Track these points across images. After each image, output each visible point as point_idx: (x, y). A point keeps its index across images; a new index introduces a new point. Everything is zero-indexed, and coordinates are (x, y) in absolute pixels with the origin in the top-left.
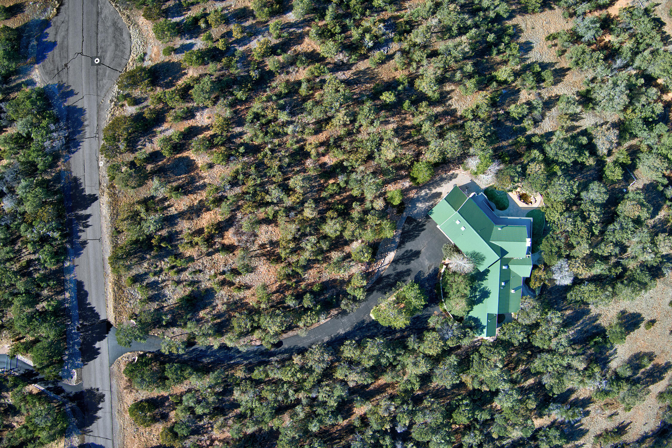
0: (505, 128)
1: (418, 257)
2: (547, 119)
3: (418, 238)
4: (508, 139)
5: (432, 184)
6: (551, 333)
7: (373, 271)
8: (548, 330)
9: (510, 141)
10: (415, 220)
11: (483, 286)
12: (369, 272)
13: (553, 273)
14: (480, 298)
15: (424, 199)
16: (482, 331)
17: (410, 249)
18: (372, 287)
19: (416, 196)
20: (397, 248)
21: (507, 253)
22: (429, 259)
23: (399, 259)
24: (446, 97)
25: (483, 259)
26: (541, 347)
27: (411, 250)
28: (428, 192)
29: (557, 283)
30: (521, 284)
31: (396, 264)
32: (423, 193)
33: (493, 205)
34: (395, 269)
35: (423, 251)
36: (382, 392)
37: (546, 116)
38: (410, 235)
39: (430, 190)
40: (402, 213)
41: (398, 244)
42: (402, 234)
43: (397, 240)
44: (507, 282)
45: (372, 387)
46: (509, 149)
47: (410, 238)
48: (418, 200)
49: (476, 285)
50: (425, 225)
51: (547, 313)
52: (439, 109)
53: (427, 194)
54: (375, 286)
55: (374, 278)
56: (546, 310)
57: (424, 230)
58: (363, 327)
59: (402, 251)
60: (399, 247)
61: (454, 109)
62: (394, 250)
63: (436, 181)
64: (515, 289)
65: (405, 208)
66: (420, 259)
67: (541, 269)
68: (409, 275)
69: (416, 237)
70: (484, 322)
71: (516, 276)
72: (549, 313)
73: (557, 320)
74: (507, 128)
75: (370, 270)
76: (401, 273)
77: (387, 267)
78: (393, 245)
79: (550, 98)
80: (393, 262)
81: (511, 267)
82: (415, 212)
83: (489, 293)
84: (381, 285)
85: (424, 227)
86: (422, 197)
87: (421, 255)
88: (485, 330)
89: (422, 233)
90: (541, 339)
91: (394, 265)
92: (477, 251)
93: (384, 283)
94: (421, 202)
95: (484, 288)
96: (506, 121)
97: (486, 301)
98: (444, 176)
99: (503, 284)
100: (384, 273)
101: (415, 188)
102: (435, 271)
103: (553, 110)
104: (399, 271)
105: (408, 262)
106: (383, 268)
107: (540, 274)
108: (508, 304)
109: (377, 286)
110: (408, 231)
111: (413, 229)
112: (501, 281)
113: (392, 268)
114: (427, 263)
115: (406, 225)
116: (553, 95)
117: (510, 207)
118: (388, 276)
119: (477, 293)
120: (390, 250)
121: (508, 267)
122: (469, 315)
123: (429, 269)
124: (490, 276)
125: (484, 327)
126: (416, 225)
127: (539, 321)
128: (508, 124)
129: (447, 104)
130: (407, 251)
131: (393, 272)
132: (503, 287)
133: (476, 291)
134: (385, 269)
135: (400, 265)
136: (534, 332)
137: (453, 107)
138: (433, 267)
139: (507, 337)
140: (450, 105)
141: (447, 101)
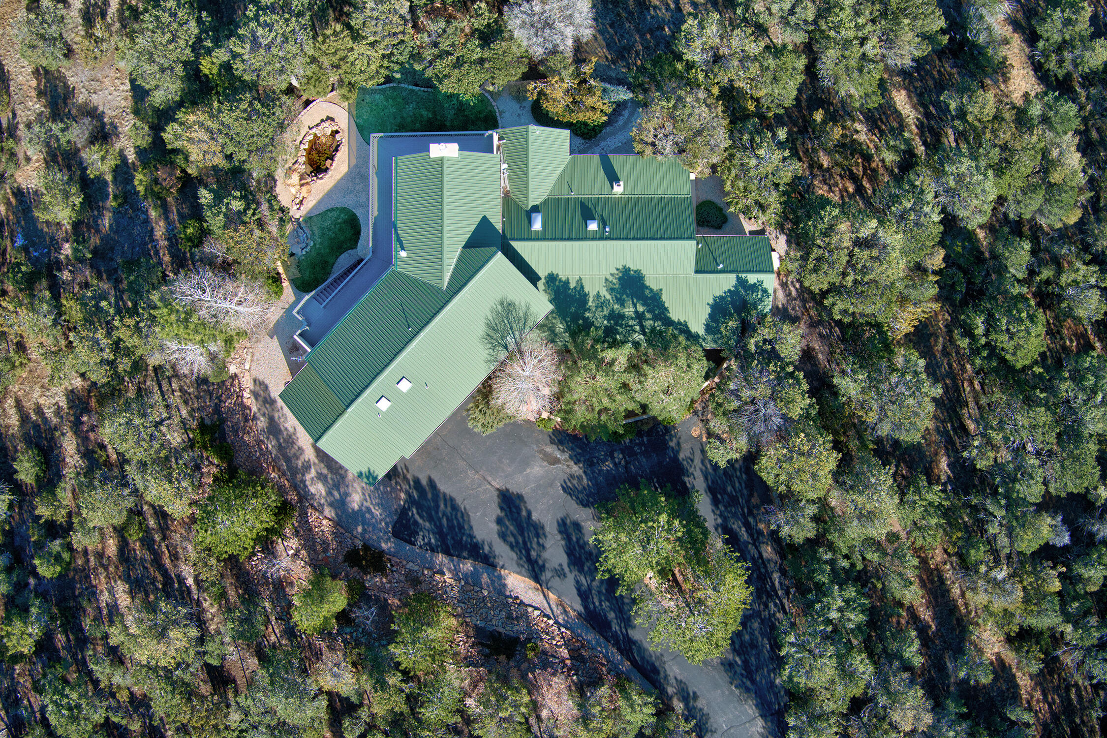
0: (116, 232)
1: (520, 497)
2: (95, 99)
3: (459, 501)
4: (147, 221)
5: (288, 460)
6: (754, 48)
7: (566, 645)
8: (745, 59)
9: (153, 214)
10: (403, 512)
11: (604, 292)
12: (572, 658)
13: (554, 52)
14: (645, 301)
15: (337, 486)
16: (754, 288)
17: (494, 527)
18: (617, 644)
19: (329, 512)
20: (493, 566)
21: (485, 221)
22: (525, 463)
23: (529, 560)
24: (36, 426)
25: (508, 307)
26: (801, 78)
27: (499, 521)
28: (313, 473)
29: (587, 33)
30: (593, 160)
31: (542, 568)
32: (318, 489)
33: (344, 260)
34: (560, 573)
35: (498, 483)
36: (942, 581)
37: (86, 104)
38: (451, 527)
39: (307, 467)
40: (382, 553)
41: (480, 566)
42: (447, 552)
43: (468, 566)
44: (587, 212)
45: (926, 615)
46: (174, 216)
47: (461, 527)
48: (340, 505)
49: (599, 314)
50: (417, 482)
51: (690, 66)
52: (69, 445)
53: (321, 477)
54: (615, 636)
55: (590, 636)
56: (679, 66)
57: (432, 483)
58: (746, 662)
59: (503, 552)
60: (488, 561)
61: (69, 401)
62: (500, 577)
63: (280, 448)
64: (613, 178)
65: (366, 547)
66: (525, 491)
67: (541, 93)
68: (577, 526)
69: (455, 507)
70: (725, 283)
71: (567, 176)
72: (688, 57)
73: (712, 29)
74: (117, 227)
75: (564, 653)
76: (570, 552)
77: (551, 596)
78: (485, 579)
79: (41, 94)
80: (536, 579)
81: (536, 196)
82: (377, 512)
83: (626, 271)
84: (611, 615)
85: (424, 482)
86: (329, 493)
87: (514, 488)
88: (752, 278)
89: (442, 487)
90: (775, 79)
91: (548, 574)
92: (481, 329)
93: (606, 604)
94: (347, 494)
95: (611, 290)
96: (98, 231)
97: (652, 282)
98: (262, 423)
99: (593, 226)
100: (575, 605)
101: (304, 515)
102: (561, 442)
103: (72, 81)
104: (564, 559)
105: (538, 530)
106: (558, 611)
107: (559, 94)
108: (662, 200)
109: (615, 627)
110: (440, 534)
111: (430, 519)
112: (585, 237)
113: (556, 582)
114: (537, 470)
115: (420, 542)
116: (34, 83)
117: (348, 202)
118: (584, 595)
119: (629, 311)
120: (500, 588)
121: (535, 209)
122: (701, 331)
123: (556, 461)
124: (569, 273)
125: (742, 283)
126: (419, 507)
127: (716, 91)
128: (106, 222)
129: (55, 420)
130: (503, 536)
131: (570, 578)
132: (603, 223)
133: (622, 316)
134: (560, 604)
135: (546, 555)
136: (751, 106)
137: (63, 404)
138: (551, 449)
139: (774, 199)
140: (58, 411)
141: (46, 420)
